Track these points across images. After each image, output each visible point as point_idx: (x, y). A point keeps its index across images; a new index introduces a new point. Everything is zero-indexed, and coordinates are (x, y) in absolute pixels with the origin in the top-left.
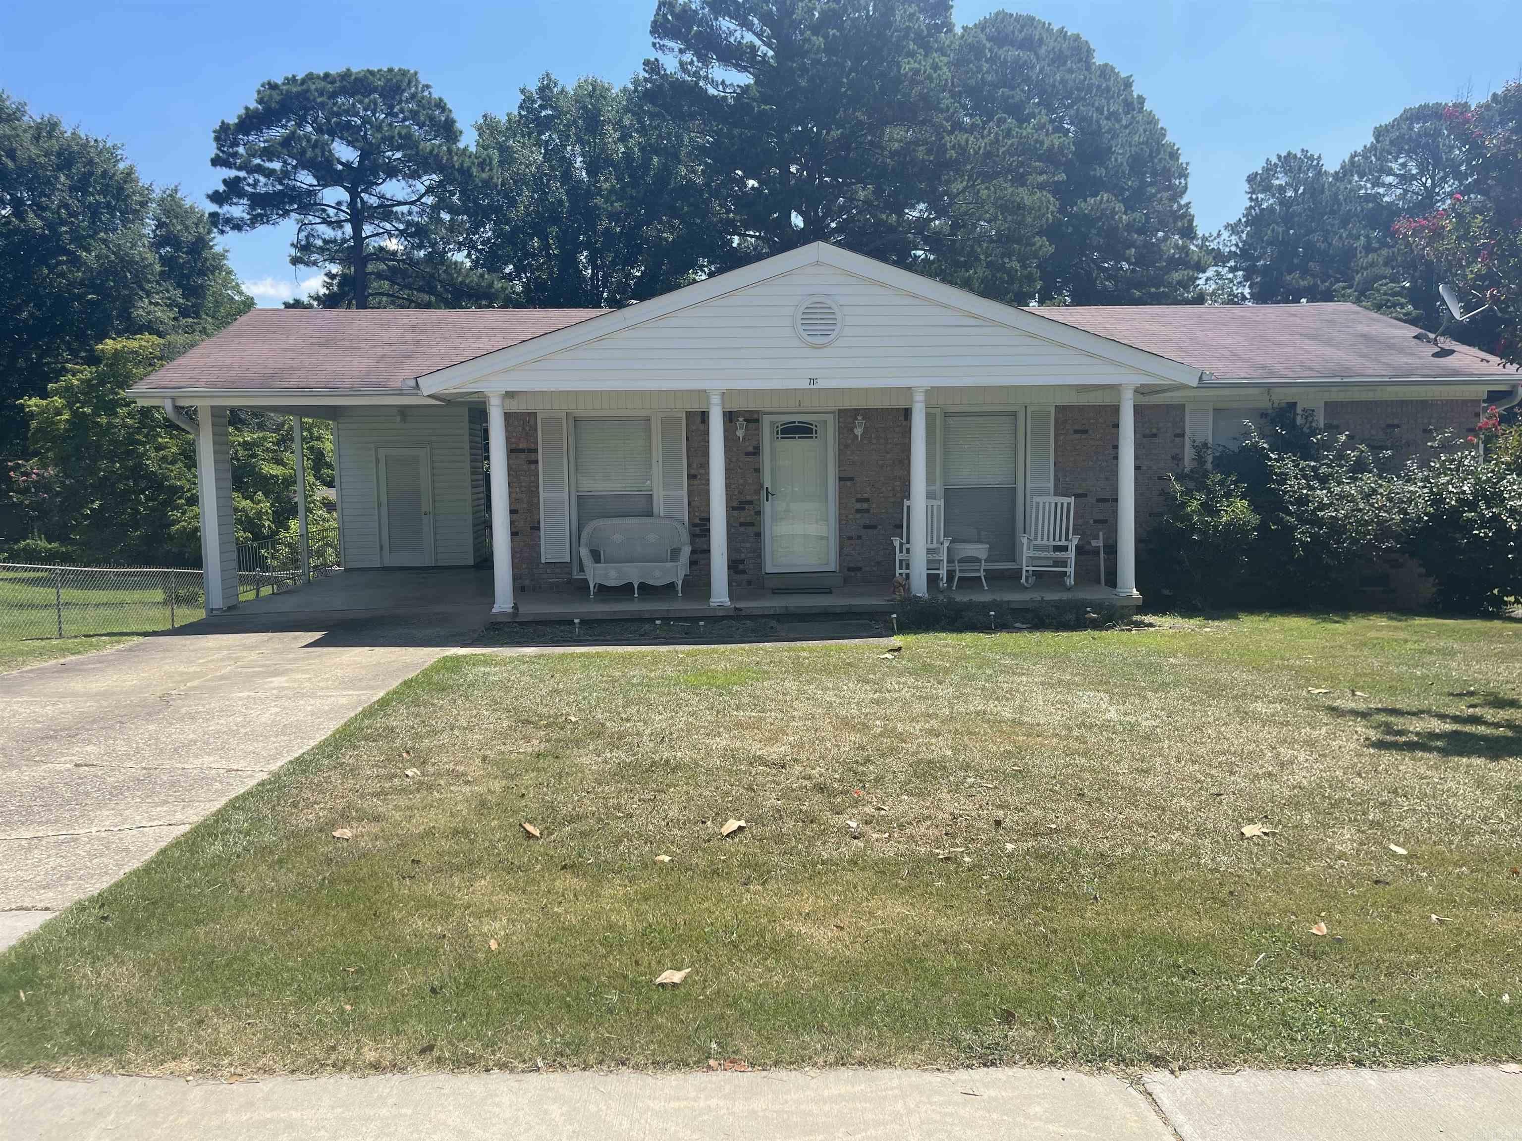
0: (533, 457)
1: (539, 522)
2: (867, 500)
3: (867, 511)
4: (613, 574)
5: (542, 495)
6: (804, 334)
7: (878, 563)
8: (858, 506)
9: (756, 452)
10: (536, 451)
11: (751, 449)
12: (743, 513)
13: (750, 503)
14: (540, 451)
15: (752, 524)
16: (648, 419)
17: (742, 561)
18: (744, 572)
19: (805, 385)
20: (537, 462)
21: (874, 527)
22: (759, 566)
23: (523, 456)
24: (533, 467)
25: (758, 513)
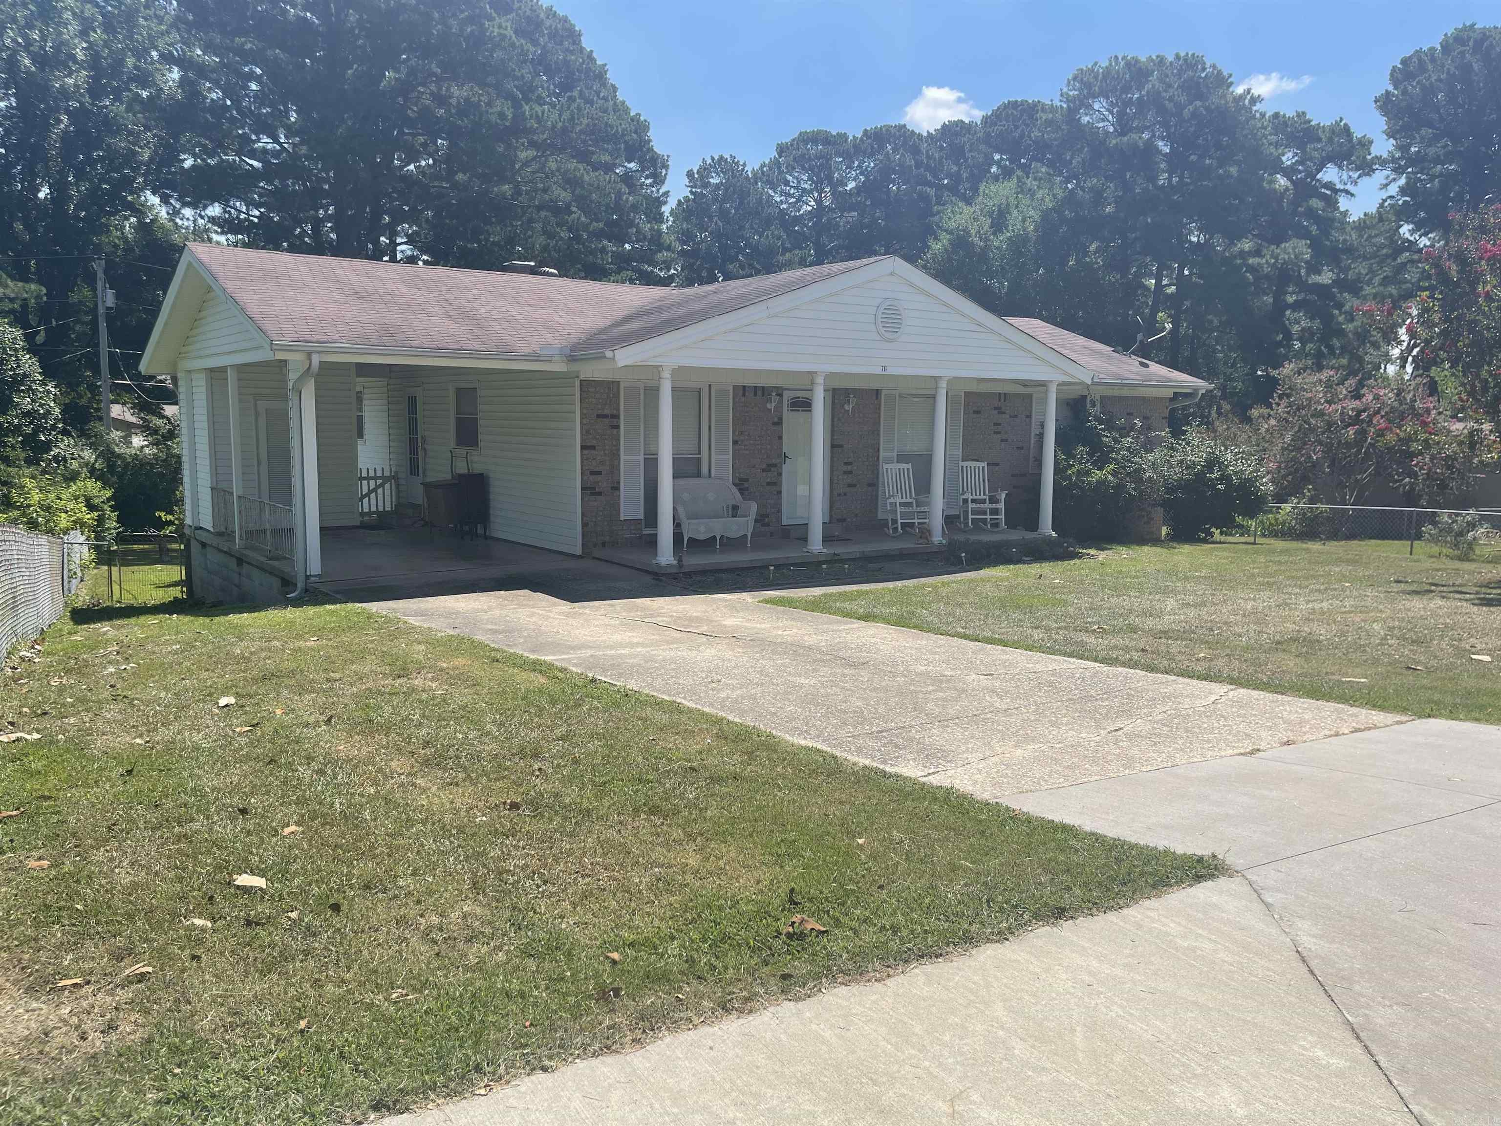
0: (615, 422)
1: (619, 483)
2: (850, 464)
3: (851, 472)
4: (702, 529)
5: (623, 457)
6: (883, 330)
7: (856, 515)
8: (845, 468)
9: (779, 423)
10: (617, 417)
11: (776, 420)
12: (769, 474)
13: (775, 465)
14: (622, 417)
15: (774, 484)
16: (699, 391)
17: (767, 516)
18: (768, 525)
19: (878, 371)
20: (618, 427)
21: (855, 486)
22: (779, 520)
23: (607, 421)
24: (615, 431)
25: (780, 474)
